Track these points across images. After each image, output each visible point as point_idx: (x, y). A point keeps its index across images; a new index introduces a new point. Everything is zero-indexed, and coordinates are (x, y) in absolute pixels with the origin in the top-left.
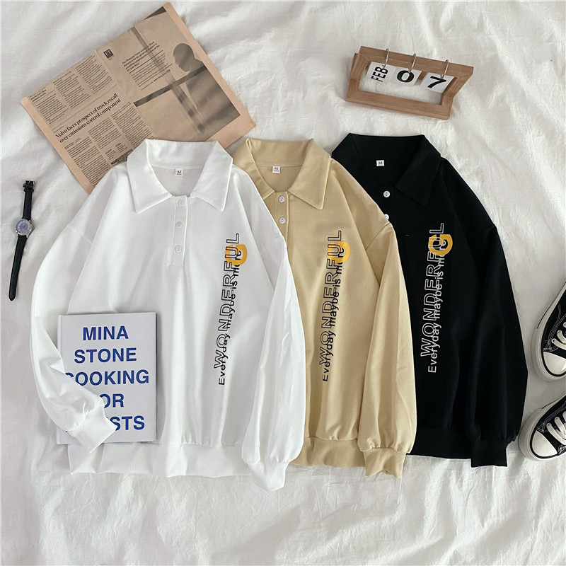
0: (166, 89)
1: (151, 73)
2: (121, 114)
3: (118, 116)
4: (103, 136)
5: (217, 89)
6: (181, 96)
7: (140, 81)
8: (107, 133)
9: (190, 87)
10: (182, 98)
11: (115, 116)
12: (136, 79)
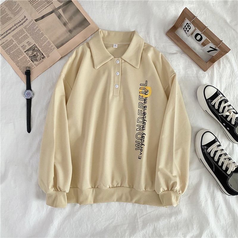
0: (51, 13)
1: (43, 5)
2: (28, 26)
3: (27, 27)
4: (20, 38)
5: (78, 11)
6: (59, 15)
7: (37, 9)
8: (22, 36)
9: (64, 11)
10: (59, 17)
11: (25, 28)
12: (35, 8)
